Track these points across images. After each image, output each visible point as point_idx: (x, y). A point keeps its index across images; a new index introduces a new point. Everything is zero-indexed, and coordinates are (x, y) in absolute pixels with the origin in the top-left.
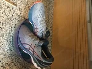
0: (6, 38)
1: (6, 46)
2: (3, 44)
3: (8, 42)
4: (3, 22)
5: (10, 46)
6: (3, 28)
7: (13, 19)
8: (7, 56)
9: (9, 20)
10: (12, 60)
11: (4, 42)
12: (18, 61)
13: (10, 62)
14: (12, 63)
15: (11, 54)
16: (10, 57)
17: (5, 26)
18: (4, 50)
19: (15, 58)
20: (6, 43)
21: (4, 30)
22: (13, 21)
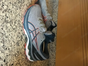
0: (14, 27)
1: (14, 38)
2: (11, 35)
3: (17, 32)
4: (14, 3)
5: (18, 39)
6: (13, 12)
7: (24, 4)
8: (14, 53)
9: (21, 4)
10: (18, 59)
11: (12, 31)
12: (24, 62)
13: (16, 63)
14: (18, 65)
15: (18, 50)
16: (17, 55)
17: (15, 10)
18: (11, 43)
19: (22, 58)
20: (14, 33)
21: (13, 14)
22: (24, 7)
